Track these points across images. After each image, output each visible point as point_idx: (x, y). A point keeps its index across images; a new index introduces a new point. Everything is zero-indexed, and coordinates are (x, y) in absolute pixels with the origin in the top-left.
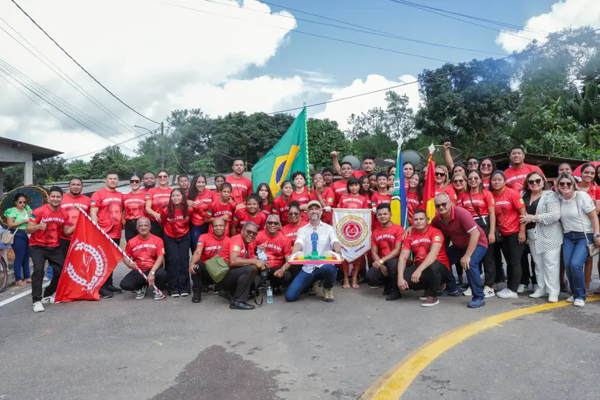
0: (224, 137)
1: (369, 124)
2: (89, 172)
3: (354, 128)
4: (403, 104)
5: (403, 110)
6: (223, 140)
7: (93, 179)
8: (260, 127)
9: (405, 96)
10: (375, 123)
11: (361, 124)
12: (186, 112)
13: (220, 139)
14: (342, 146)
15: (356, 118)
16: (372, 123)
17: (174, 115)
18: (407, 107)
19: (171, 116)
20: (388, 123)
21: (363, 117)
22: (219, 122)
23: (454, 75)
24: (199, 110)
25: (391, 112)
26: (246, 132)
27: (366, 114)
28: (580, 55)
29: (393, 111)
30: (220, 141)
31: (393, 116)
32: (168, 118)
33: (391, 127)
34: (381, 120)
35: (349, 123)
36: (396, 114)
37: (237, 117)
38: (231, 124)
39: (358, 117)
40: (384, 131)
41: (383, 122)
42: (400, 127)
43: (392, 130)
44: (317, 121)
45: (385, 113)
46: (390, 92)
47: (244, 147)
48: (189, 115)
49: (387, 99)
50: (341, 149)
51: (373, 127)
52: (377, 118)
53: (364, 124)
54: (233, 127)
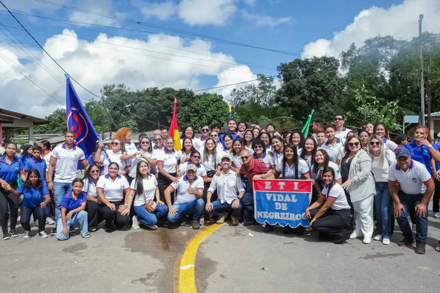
0: (143, 105)
1: (246, 96)
2: (45, 129)
3: (235, 99)
4: (269, 83)
5: (270, 87)
6: (143, 107)
7: (48, 133)
8: (169, 98)
9: (271, 77)
10: (250, 95)
11: (240, 96)
12: (114, 86)
13: (140, 106)
14: (226, 113)
15: (237, 91)
16: (248, 96)
17: (105, 88)
18: (272, 85)
19: (103, 89)
20: (259, 96)
21: (241, 91)
22: (139, 94)
23: (301, 67)
24: (123, 84)
25: (261, 88)
26: (159, 102)
27: (244, 89)
28: (387, 54)
29: (263, 88)
30: (140, 109)
31: (262, 91)
32: (101, 90)
33: (261, 99)
34: (254, 94)
35: (231, 95)
36: (264, 90)
37: (153, 92)
38: (148, 96)
39: (238, 91)
40: (256, 101)
41: (256, 95)
42: (267, 99)
43: (261, 100)
44: (208, 95)
45: (257, 89)
46: (260, 75)
47: (157, 113)
48: (116, 88)
49: (258, 80)
50: (225, 114)
51: (249, 98)
52: (251, 92)
53: (242, 96)
54: (150, 98)
